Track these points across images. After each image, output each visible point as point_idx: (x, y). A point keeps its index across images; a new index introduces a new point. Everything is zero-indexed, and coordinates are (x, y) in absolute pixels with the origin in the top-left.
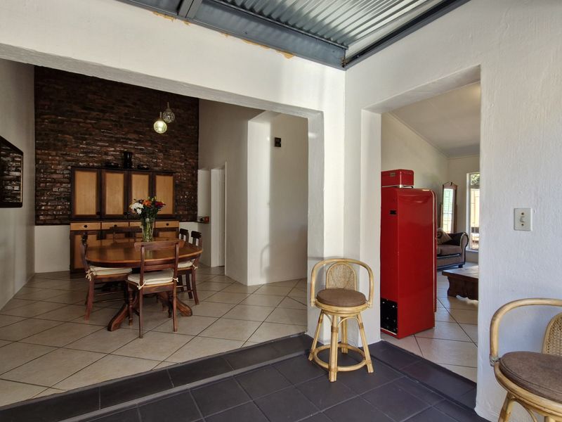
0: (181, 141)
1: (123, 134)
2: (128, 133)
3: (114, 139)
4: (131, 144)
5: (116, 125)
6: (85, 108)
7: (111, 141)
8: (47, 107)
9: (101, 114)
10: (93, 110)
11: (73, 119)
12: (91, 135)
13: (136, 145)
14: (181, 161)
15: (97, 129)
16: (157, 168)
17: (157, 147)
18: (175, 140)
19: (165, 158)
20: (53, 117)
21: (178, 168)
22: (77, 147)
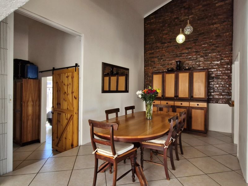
0: (218, 47)
1: (180, 52)
2: (182, 50)
3: (175, 56)
4: (184, 56)
5: (176, 48)
6: (162, 43)
7: (174, 57)
8: (148, 48)
9: (169, 44)
10: (165, 43)
11: (157, 50)
12: (164, 56)
13: (186, 56)
14: (218, 61)
15: (167, 52)
16: (199, 68)
17: (199, 54)
18: (213, 47)
19: (205, 61)
20: (150, 51)
21: (215, 66)
22: (159, 63)
